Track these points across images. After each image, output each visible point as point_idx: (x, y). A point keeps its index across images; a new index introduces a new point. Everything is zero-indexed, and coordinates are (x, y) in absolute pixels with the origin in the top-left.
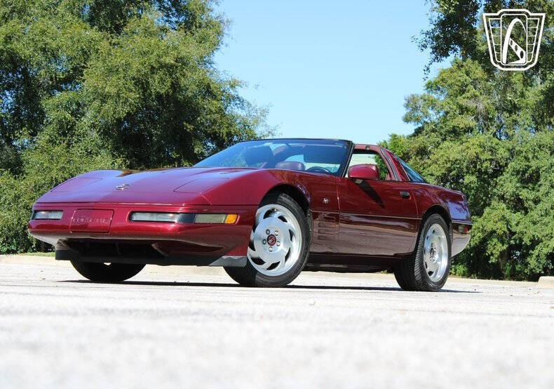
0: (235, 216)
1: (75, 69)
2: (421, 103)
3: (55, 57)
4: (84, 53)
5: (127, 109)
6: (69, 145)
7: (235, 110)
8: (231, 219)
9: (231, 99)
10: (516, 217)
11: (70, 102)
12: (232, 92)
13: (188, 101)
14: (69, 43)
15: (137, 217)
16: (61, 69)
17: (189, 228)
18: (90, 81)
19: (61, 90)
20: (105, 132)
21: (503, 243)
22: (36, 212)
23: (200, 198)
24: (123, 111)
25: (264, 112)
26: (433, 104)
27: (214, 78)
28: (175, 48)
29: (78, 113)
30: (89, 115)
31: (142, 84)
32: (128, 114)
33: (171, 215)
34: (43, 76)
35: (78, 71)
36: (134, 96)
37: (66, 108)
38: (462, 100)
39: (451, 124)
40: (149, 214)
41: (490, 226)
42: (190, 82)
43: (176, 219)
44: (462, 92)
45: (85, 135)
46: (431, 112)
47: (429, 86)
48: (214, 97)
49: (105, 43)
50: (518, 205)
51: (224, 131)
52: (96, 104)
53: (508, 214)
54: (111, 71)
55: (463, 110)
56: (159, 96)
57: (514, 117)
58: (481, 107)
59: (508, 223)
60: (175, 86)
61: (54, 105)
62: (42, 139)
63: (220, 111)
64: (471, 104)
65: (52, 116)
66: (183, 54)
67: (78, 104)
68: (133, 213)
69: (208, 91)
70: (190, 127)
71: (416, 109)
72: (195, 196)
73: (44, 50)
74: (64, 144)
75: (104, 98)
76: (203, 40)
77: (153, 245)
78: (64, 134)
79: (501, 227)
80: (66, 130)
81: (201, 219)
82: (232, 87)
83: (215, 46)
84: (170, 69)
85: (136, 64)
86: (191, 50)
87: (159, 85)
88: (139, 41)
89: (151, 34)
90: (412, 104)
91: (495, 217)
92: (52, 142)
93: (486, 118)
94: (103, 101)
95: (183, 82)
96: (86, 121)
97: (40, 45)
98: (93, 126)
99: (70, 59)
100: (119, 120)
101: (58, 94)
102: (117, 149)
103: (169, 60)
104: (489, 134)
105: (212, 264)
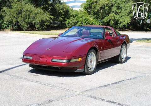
8: (80, 59)
10: (116, 16)
15: (54, 60)
17: (68, 64)
21: (113, 21)
33: (63, 60)
40: (57, 60)
41: (111, 18)
50: (117, 13)
53: (114, 15)
59: (114, 17)
68: (52, 59)
79: (113, 18)
81: (72, 61)
91: (112, 16)
105: (75, 72)
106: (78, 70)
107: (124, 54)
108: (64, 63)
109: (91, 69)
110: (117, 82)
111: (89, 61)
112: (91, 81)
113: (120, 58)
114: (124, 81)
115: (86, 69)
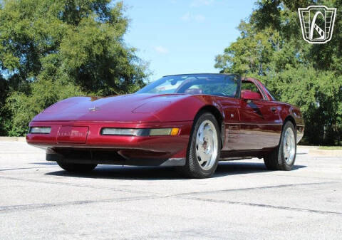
0: (177, 129)
1: (56, 43)
2: (223, 59)
3: (46, 37)
4: (61, 35)
5: (81, 62)
6: (53, 80)
7: (134, 63)
8: (175, 131)
9: (132, 57)
11: (54, 59)
12: (133, 54)
13: (111, 59)
14: (53, 30)
15: (106, 132)
16: (49, 43)
17: (145, 139)
18: (63, 48)
19: (49, 53)
20: (71, 74)
22: (31, 127)
23: (153, 117)
24: (79, 63)
25: (148, 63)
26: (229, 59)
27: (124, 47)
28: (105, 32)
29: (57, 64)
30: (63, 65)
31: (89, 50)
32: (82, 65)
33: (132, 130)
34: (40, 46)
35: (57, 44)
36: (85, 56)
37: (52, 62)
38: (243, 57)
39: (237, 69)
40: (115, 129)
42: (112, 49)
43: (135, 133)
44: (242, 53)
45: (61, 75)
46: (228, 63)
47: (226, 51)
48: (124, 56)
49: (70, 30)
51: (129, 73)
52: (67, 60)
54: (74, 44)
55: (244, 62)
56: (97, 56)
57: (268, 65)
58: (252, 61)
60: (105, 51)
61: (46, 61)
62: (40, 77)
63: (127, 63)
64: (247, 59)
65: (45, 66)
66: (108, 35)
67: (58, 60)
68: (103, 129)
69: (121, 54)
70: (112, 71)
71: (220, 62)
72: (148, 115)
73: (40, 33)
74: (51, 80)
75: (70, 57)
76: (118, 28)
77: (119, 152)
78: (51, 75)
80: (52, 73)
81: (154, 132)
82: (133, 51)
83: (124, 31)
84: (103, 43)
85: (86, 40)
86: (112, 33)
87: (97, 50)
88: (87, 29)
89: (94, 25)
90: (218, 59)
92: (45, 78)
93: (255, 66)
94: (70, 58)
95: (109, 49)
96: (62, 68)
97: (39, 31)
98: (65, 71)
99: (53, 38)
100: (78, 67)
101: (48, 55)
102: (77, 82)
103: (102, 38)
104: (256, 73)
105: (162, 164)
106: (170, 159)
107: (289, 148)
108: (133, 138)
109: (205, 163)
111: (199, 141)
113: (280, 156)
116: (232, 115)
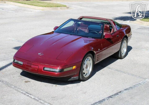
8: (74, 67)
68: (44, 68)
105: (69, 80)
106: (72, 78)
107: (124, 49)
108: (57, 73)
109: (86, 74)
110: (113, 95)
112: (85, 93)
113: (119, 54)
114: (120, 92)
115: (81, 76)
116: (99, 50)
